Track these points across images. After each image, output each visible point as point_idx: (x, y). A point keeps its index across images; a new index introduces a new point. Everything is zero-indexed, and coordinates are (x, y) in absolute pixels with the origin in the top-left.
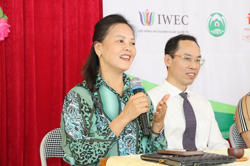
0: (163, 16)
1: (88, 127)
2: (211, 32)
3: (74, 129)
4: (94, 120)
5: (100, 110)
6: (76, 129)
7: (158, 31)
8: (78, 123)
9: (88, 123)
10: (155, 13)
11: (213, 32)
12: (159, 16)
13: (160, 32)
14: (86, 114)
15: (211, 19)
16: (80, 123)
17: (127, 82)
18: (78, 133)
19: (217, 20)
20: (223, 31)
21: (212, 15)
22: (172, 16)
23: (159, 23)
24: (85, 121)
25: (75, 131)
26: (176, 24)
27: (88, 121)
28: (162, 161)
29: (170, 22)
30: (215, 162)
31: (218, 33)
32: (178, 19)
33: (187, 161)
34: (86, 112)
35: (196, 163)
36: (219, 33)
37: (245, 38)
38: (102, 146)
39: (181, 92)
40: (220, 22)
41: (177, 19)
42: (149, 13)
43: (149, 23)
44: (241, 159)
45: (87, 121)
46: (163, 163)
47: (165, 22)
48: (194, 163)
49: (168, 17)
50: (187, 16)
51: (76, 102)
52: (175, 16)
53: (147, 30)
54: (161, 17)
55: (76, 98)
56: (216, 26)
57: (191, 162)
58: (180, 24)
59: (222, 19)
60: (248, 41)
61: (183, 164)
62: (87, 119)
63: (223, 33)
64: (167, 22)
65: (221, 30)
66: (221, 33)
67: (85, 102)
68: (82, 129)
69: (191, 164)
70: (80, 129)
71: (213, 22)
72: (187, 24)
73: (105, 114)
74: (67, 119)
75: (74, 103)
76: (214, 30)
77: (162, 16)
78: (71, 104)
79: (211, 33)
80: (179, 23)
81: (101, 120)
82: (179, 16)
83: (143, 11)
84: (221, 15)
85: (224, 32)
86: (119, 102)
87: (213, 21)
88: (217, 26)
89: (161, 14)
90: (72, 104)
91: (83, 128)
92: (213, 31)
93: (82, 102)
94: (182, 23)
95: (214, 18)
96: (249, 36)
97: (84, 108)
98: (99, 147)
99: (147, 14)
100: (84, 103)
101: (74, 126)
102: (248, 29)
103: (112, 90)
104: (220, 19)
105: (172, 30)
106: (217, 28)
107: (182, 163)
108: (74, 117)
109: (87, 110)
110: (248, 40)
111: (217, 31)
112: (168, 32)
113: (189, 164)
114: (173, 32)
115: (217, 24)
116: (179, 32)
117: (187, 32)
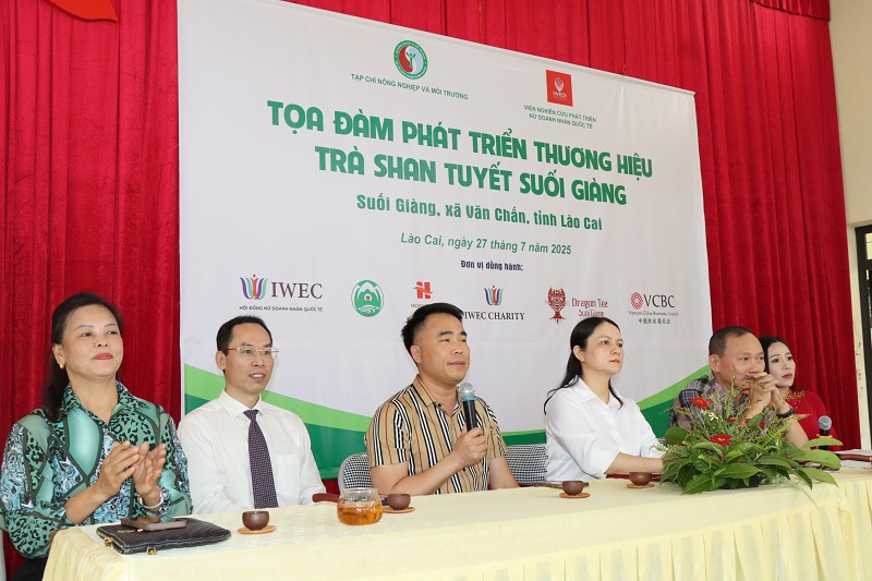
0: (281, 284)
1: (34, 488)
2: (359, 308)
3: (11, 491)
4: (48, 473)
5: (62, 453)
6: (14, 490)
7: (271, 308)
8: (19, 480)
9: (35, 481)
10: (267, 279)
11: (362, 309)
12: (274, 284)
13: (275, 308)
14: (33, 463)
15: (358, 289)
16: (21, 481)
18: (15, 498)
19: (368, 291)
20: (377, 308)
21: (361, 284)
22: (296, 285)
23: (274, 295)
24: (30, 478)
25: (12, 494)
26: (301, 296)
27: (35, 477)
28: (109, 541)
29: (291, 295)
31: (370, 311)
32: (305, 289)
34: (34, 460)
35: (151, 545)
36: (372, 311)
38: (42, 526)
39: (247, 409)
40: (373, 294)
41: (303, 289)
42: (257, 279)
43: (257, 296)
44: (264, 530)
47: (284, 294)
48: (147, 546)
49: (288, 286)
50: (320, 285)
51: (20, 443)
52: (301, 285)
54: (278, 287)
55: (22, 436)
57: (142, 544)
59: (376, 290)
61: (127, 548)
62: (34, 474)
63: (377, 311)
64: (288, 293)
65: (374, 307)
66: (374, 311)
67: (34, 444)
68: (23, 493)
69: (142, 547)
70: (21, 490)
71: (362, 294)
72: (319, 297)
73: (72, 459)
75: (17, 445)
76: (364, 306)
78: (13, 448)
79: (359, 311)
80: (307, 296)
81: (63, 470)
82: (307, 284)
83: (248, 276)
84: (374, 285)
85: (379, 309)
86: (102, 434)
87: (362, 292)
88: (368, 300)
89: (278, 281)
90: (15, 446)
91: (26, 490)
92: (362, 307)
93: (29, 443)
94: (311, 295)
95: (363, 289)
97: (31, 453)
98: (38, 526)
99: (255, 282)
100: (32, 446)
103: (91, 415)
104: (372, 289)
105: (295, 307)
106: (368, 303)
108: (14, 471)
109: (37, 457)
111: (368, 308)
112: (288, 309)
114: (298, 309)
115: (368, 298)
116: (306, 310)
117: (320, 309)
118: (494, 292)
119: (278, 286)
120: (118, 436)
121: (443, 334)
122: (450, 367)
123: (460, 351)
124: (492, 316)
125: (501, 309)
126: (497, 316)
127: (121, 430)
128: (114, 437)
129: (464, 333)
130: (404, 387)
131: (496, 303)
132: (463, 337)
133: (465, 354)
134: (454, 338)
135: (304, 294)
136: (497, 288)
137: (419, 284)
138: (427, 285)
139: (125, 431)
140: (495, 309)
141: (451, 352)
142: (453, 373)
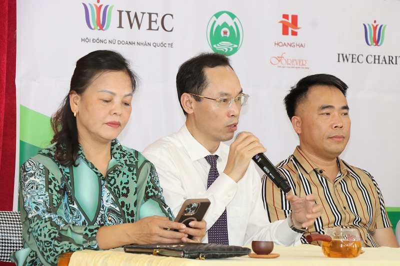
0: (128, 13)
2: (215, 46)
3: (34, 210)
5: (70, 197)
7: (117, 42)
8: (41, 201)
10: (113, 6)
11: (218, 47)
12: (120, 12)
13: (121, 42)
15: (215, 22)
16: (43, 201)
17: (116, 153)
19: (225, 25)
20: (235, 46)
21: (217, 15)
22: (143, 13)
23: (120, 26)
25: (35, 211)
26: (150, 29)
27: (56, 200)
28: (157, 252)
29: (139, 26)
30: (226, 254)
31: (227, 50)
32: (155, 20)
33: (190, 251)
35: (202, 253)
36: (229, 49)
37: (275, 61)
40: (231, 28)
41: (153, 19)
42: (101, 6)
43: (101, 26)
45: (54, 200)
46: (159, 254)
47: (131, 25)
48: (200, 253)
49: (136, 16)
50: (172, 15)
51: (40, 175)
52: (150, 14)
53: (98, 39)
55: (42, 169)
56: (224, 37)
57: (196, 252)
58: (158, 30)
59: (235, 23)
60: (280, 67)
61: (186, 254)
63: (235, 50)
64: (135, 24)
65: (232, 44)
66: (232, 49)
68: (45, 209)
69: (196, 254)
70: (43, 208)
71: (219, 28)
72: (170, 30)
74: (27, 197)
75: (38, 177)
76: (220, 43)
77: (126, 13)
78: (32, 178)
80: (156, 28)
81: (71, 213)
82: (157, 14)
84: (233, 16)
85: (237, 48)
87: (219, 25)
88: (225, 35)
89: (124, 8)
90: (35, 178)
91: (47, 208)
92: (218, 45)
93: (50, 176)
94: (161, 28)
95: (220, 22)
96: (281, 57)
97: (53, 184)
99: (99, 9)
100: (54, 178)
101: (34, 205)
102: (281, 44)
104: (230, 22)
105: (143, 41)
106: (225, 39)
107: (185, 252)
108: (36, 194)
109: (57, 189)
110: (280, 64)
111: (225, 45)
112: (136, 43)
113: (194, 254)
114: (146, 44)
115: (225, 33)
116: (155, 45)
117: (171, 45)
118: (375, 28)
119: (124, 15)
120: (112, 188)
121: (324, 108)
122: (329, 141)
123: (340, 125)
124: (371, 59)
125: (382, 50)
126: (377, 59)
127: (115, 183)
128: (110, 189)
129: (346, 108)
130: (287, 158)
131: (377, 42)
132: (345, 111)
133: (345, 127)
134: (335, 113)
135: (154, 26)
136: (379, 23)
137: (285, 16)
138: (295, 18)
139: (118, 183)
140: (374, 50)
141: (331, 126)
142: (332, 146)
